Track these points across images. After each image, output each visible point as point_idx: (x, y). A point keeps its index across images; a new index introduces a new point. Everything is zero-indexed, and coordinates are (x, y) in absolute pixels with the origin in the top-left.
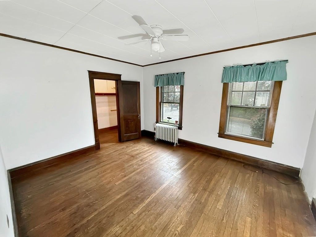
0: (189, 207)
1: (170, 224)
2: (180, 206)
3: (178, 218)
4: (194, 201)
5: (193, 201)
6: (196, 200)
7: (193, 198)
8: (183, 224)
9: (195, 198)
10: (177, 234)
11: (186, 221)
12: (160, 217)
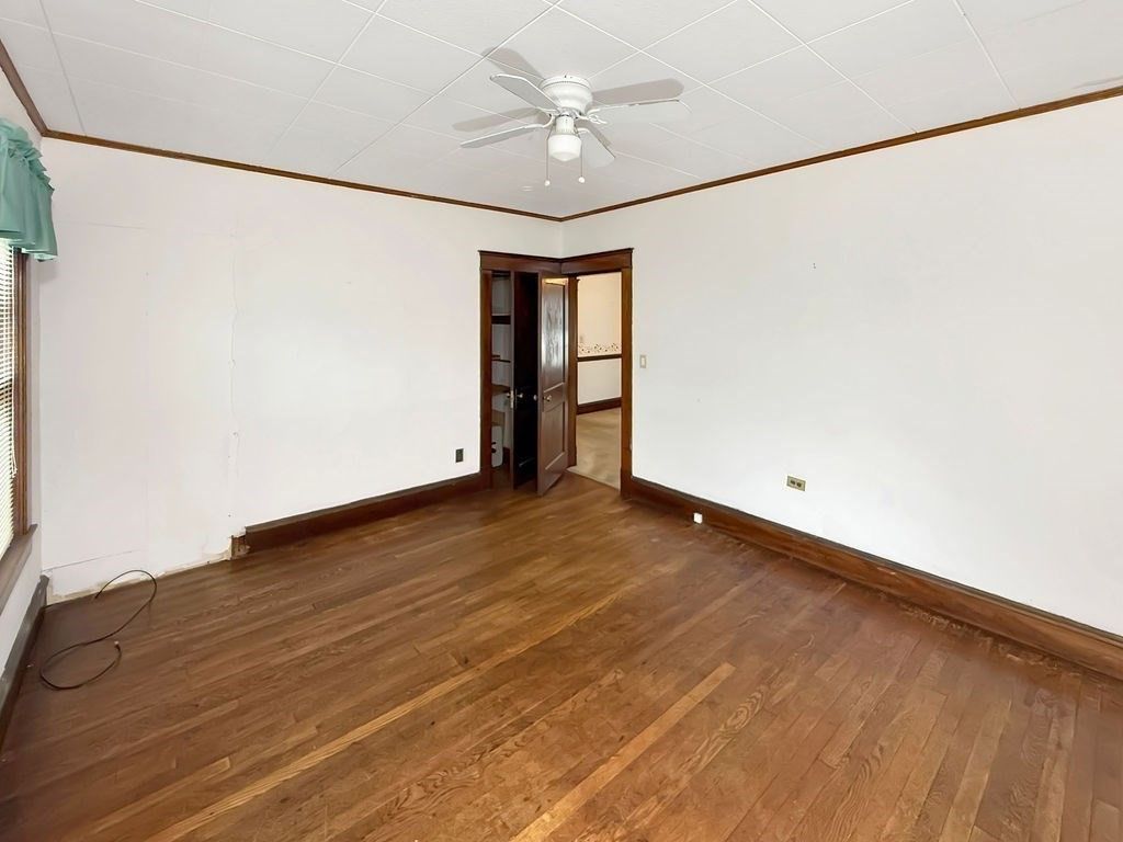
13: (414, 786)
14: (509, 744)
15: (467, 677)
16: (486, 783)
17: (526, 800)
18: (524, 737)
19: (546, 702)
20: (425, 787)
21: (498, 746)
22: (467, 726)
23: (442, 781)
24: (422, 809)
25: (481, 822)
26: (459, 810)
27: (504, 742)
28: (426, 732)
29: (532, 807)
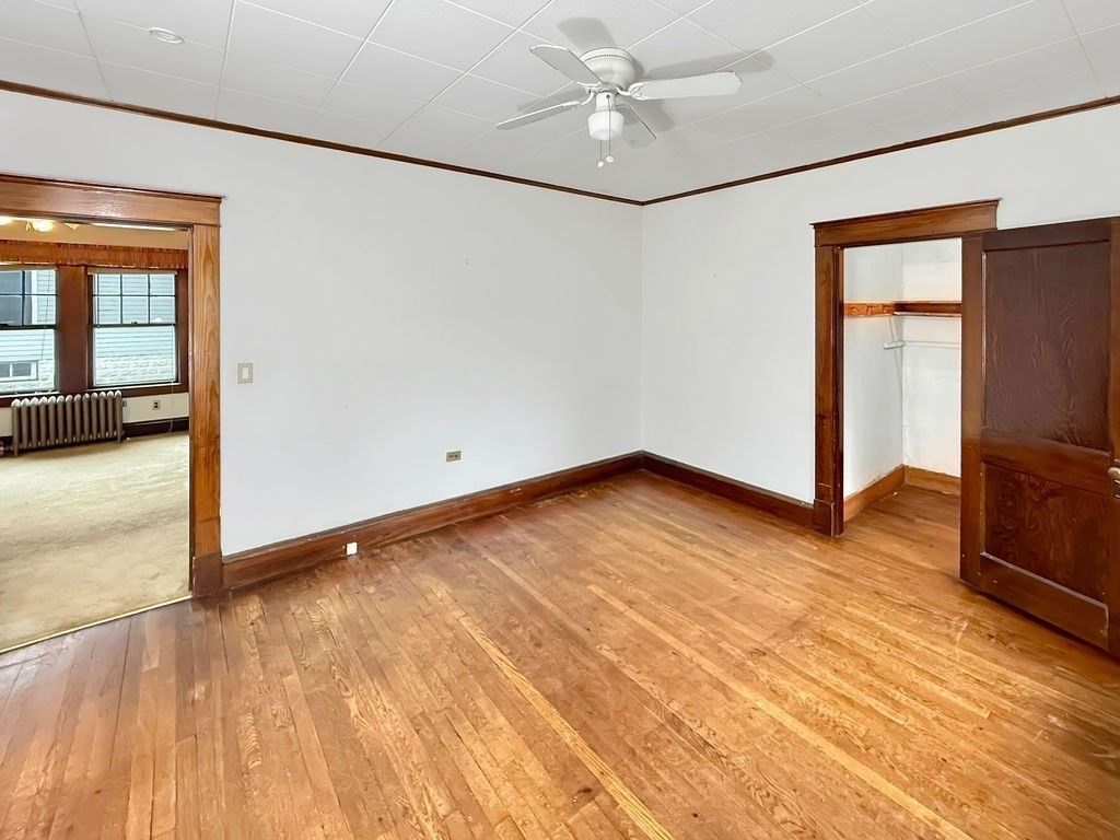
0: (397, 761)
1: (381, 684)
2: (418, 731)
3: (381, 711)
4: (406, 797)
5: (409, 790)
6: (406, 808)
7: (420, 800)
8: (356, 716)
9: (420, 814)
10: (345, 694)
11: (357, 731)
12: (417, 667)
13: (777, 818)
14: (703, 732)
15: (615, 786)
16: (746, 749)
17: (751, 717)
18: (690, 721)
19: (646, 703)
20: (773, 806)
21: (706, 743)
22: (690, 775)
23: (759, 789)
24: (794, 803)
25: (783, 749)
26: (780, 770)
27: (701, 738)
28: (709, 821)
29: (755, 714)
